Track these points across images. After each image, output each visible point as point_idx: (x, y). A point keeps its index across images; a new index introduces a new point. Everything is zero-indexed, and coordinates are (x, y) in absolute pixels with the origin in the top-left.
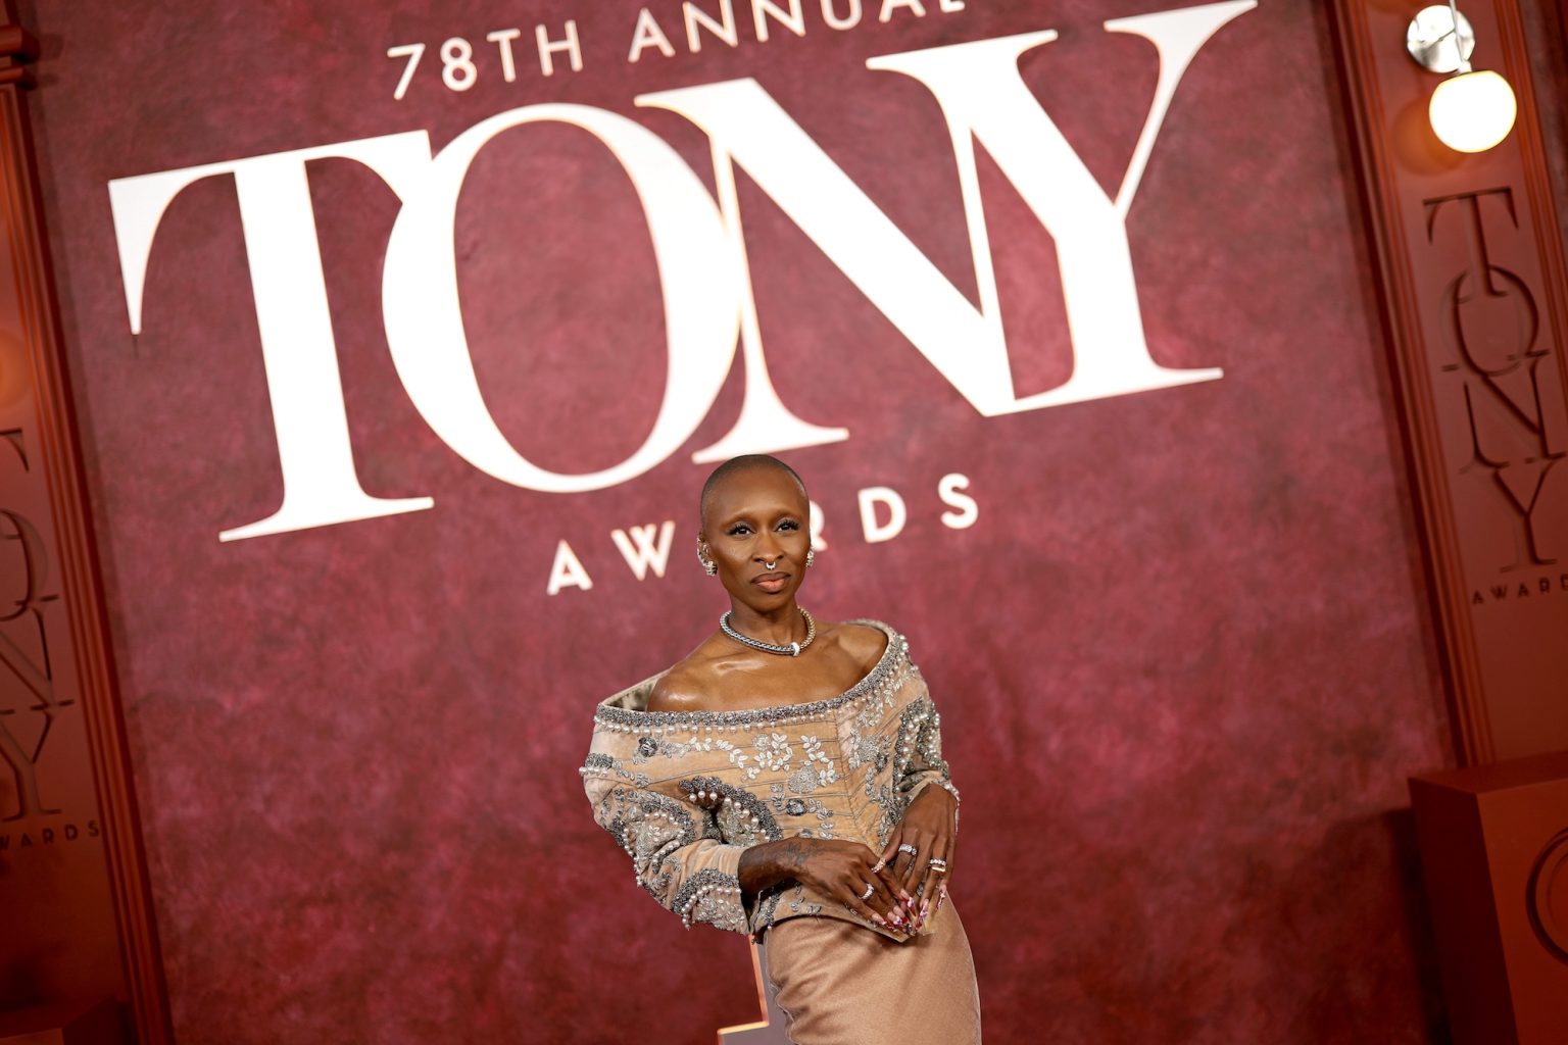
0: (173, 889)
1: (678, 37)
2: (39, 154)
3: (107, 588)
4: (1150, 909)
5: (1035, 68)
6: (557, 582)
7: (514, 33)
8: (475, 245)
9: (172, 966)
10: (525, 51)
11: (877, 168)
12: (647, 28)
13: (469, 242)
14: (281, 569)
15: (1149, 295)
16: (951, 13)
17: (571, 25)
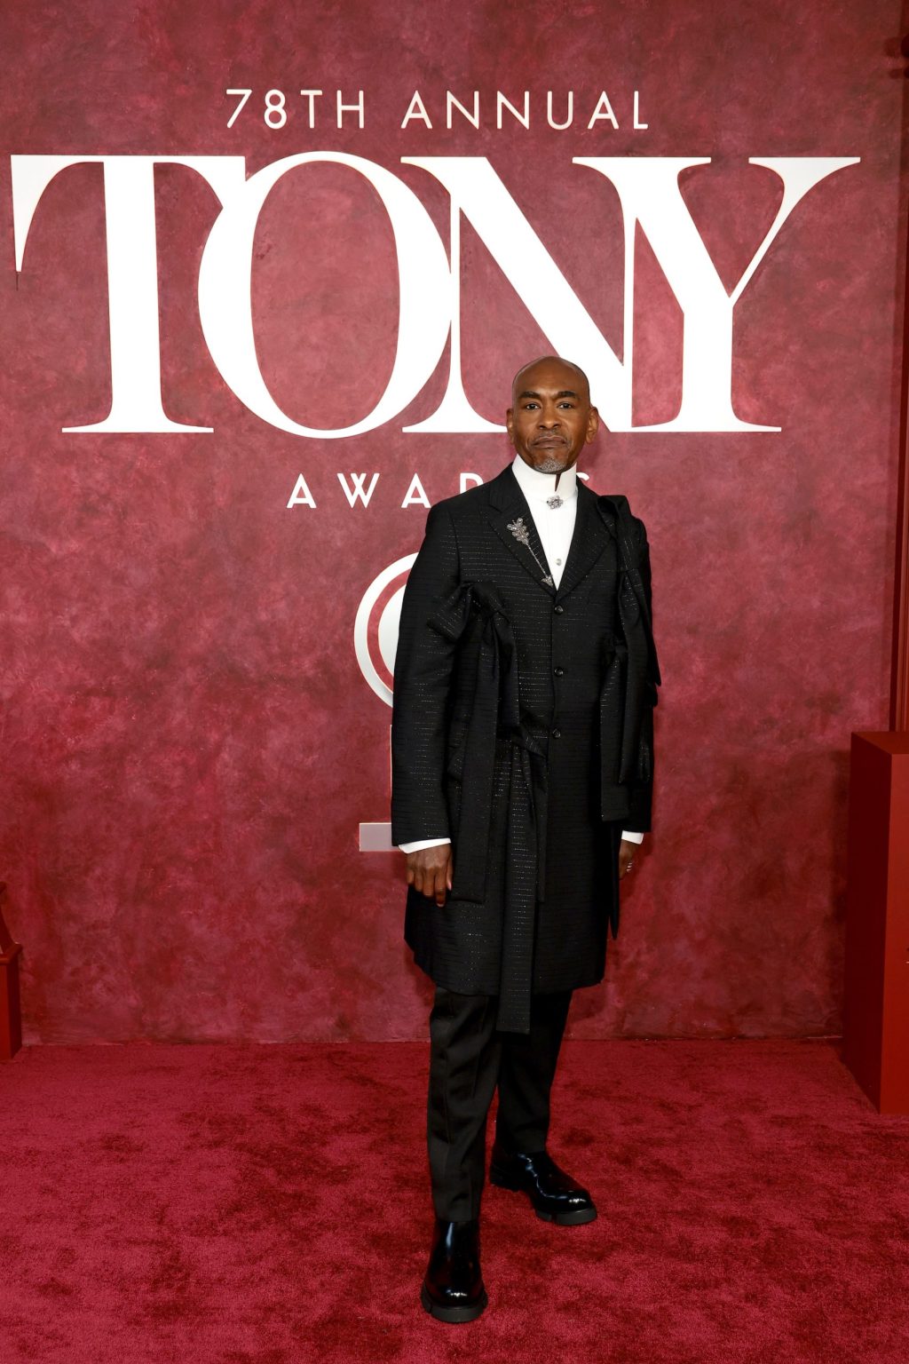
1: (438, 119)
5: (691, 184)
6: (294, 500)
7: (319, 93)
8: (270, 247)
10: (326, 107)
11: (564, 239)
12: (416, 104)
13: (265, 244)
14: (101, 460)
15: (742, 365)
16: (639, 130)
17: (361, 94)
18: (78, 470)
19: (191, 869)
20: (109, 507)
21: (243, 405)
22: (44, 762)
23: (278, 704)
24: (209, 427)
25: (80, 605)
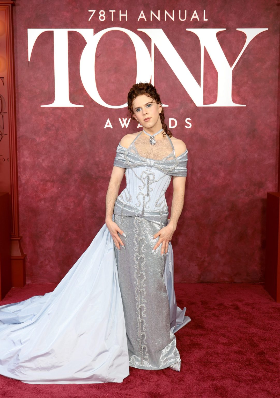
0: (22, 174)
1: (148, 18)
2: (14, 20)
3: (17, 113)
4: (212, 210)
5: (220, 36)
6: (106, 126)
7: (115, 11)
8: (100, 54)
9: (19, 189)
10: (116, 15)
11: (184, 52)
12: (142, 14)
13: (99, 54)
14: (52, 114)
15: (234, 87)
16: (205, 21)
17: (126, 11)
18: (45, 118)
19: (75, 232)
20: (54, 128)
21: (92, 99)
22: (34, 201)
23: (101, 185)
24: (82, 105)
25: (45, 156)
